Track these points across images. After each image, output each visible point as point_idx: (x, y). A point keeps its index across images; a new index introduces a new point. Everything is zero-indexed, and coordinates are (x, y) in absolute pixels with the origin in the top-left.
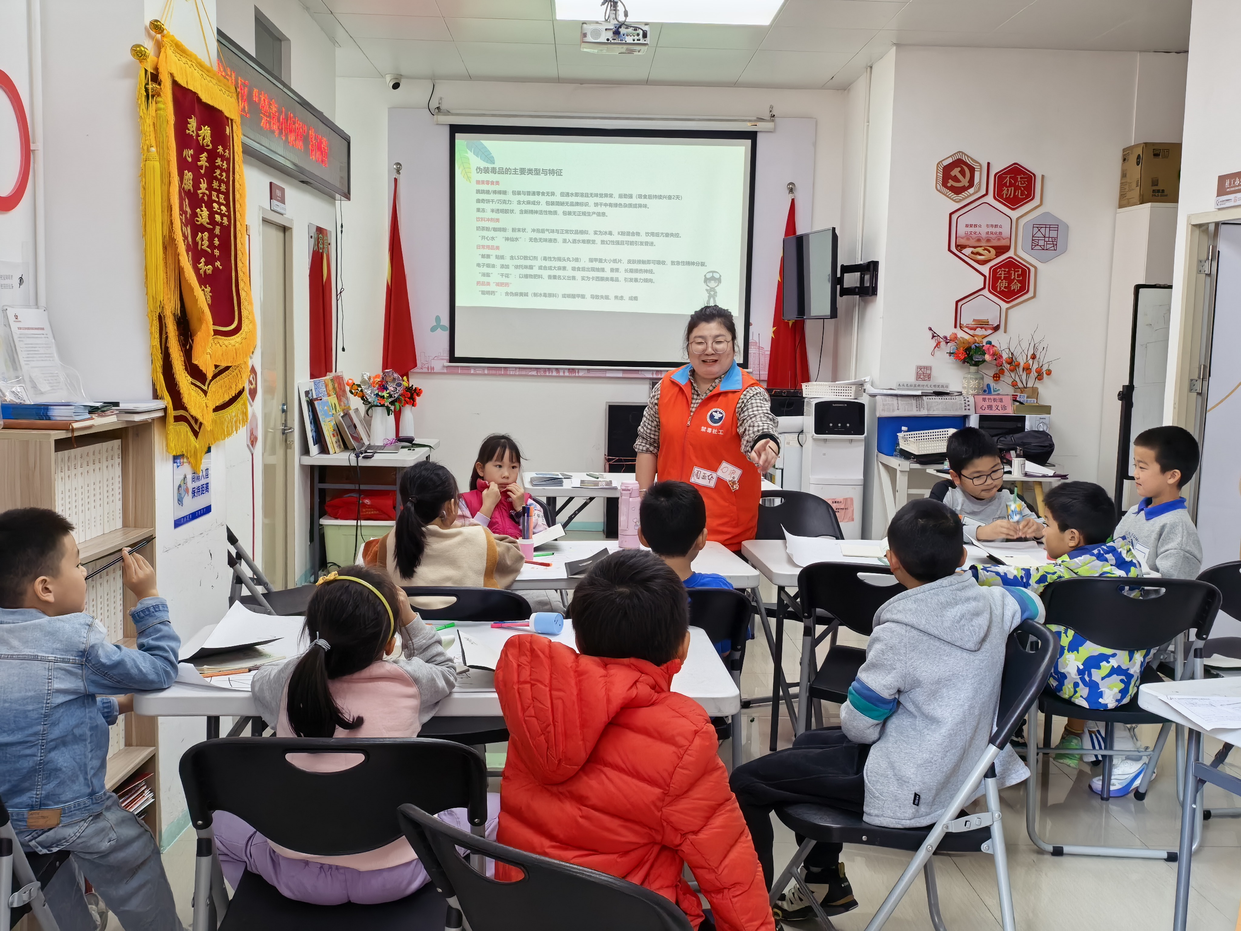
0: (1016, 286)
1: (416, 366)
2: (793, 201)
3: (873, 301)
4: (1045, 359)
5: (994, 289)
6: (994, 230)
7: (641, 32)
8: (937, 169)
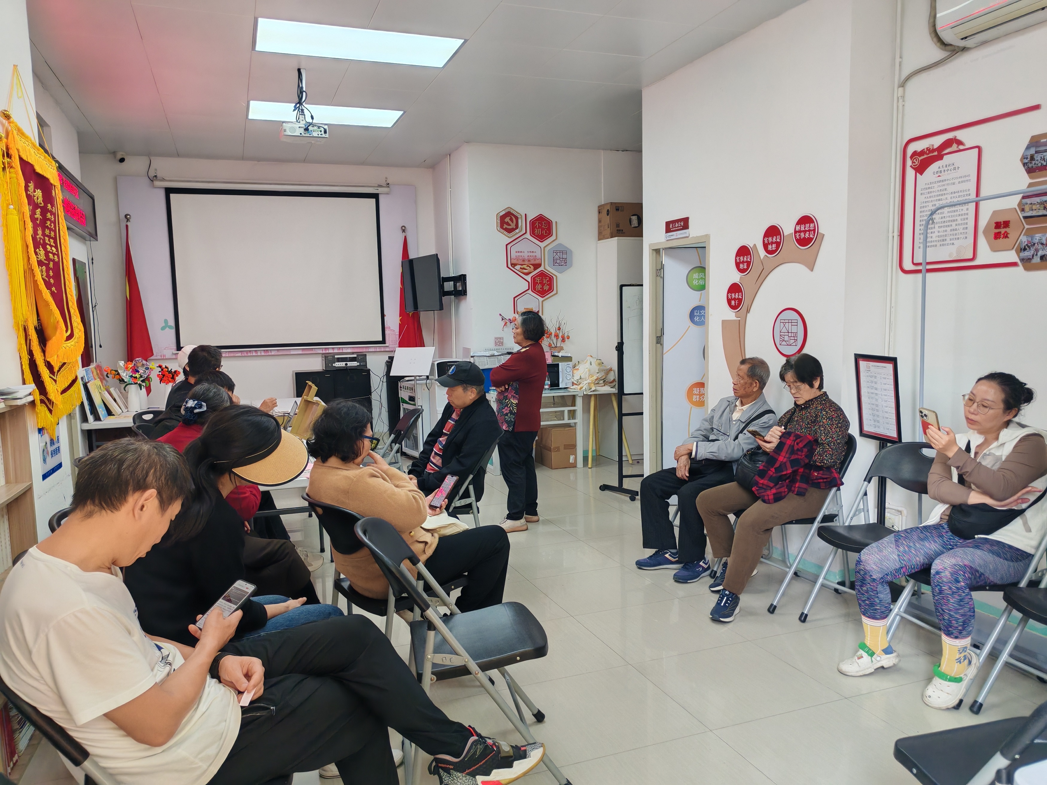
0: (546, 288)
1: (153, 355)
2: (405, 237)
3: (466, 299)
4: (566, 329)
5: (534, 290)
6: (532, 254)
7: (323, 130)
8: (497, 218)
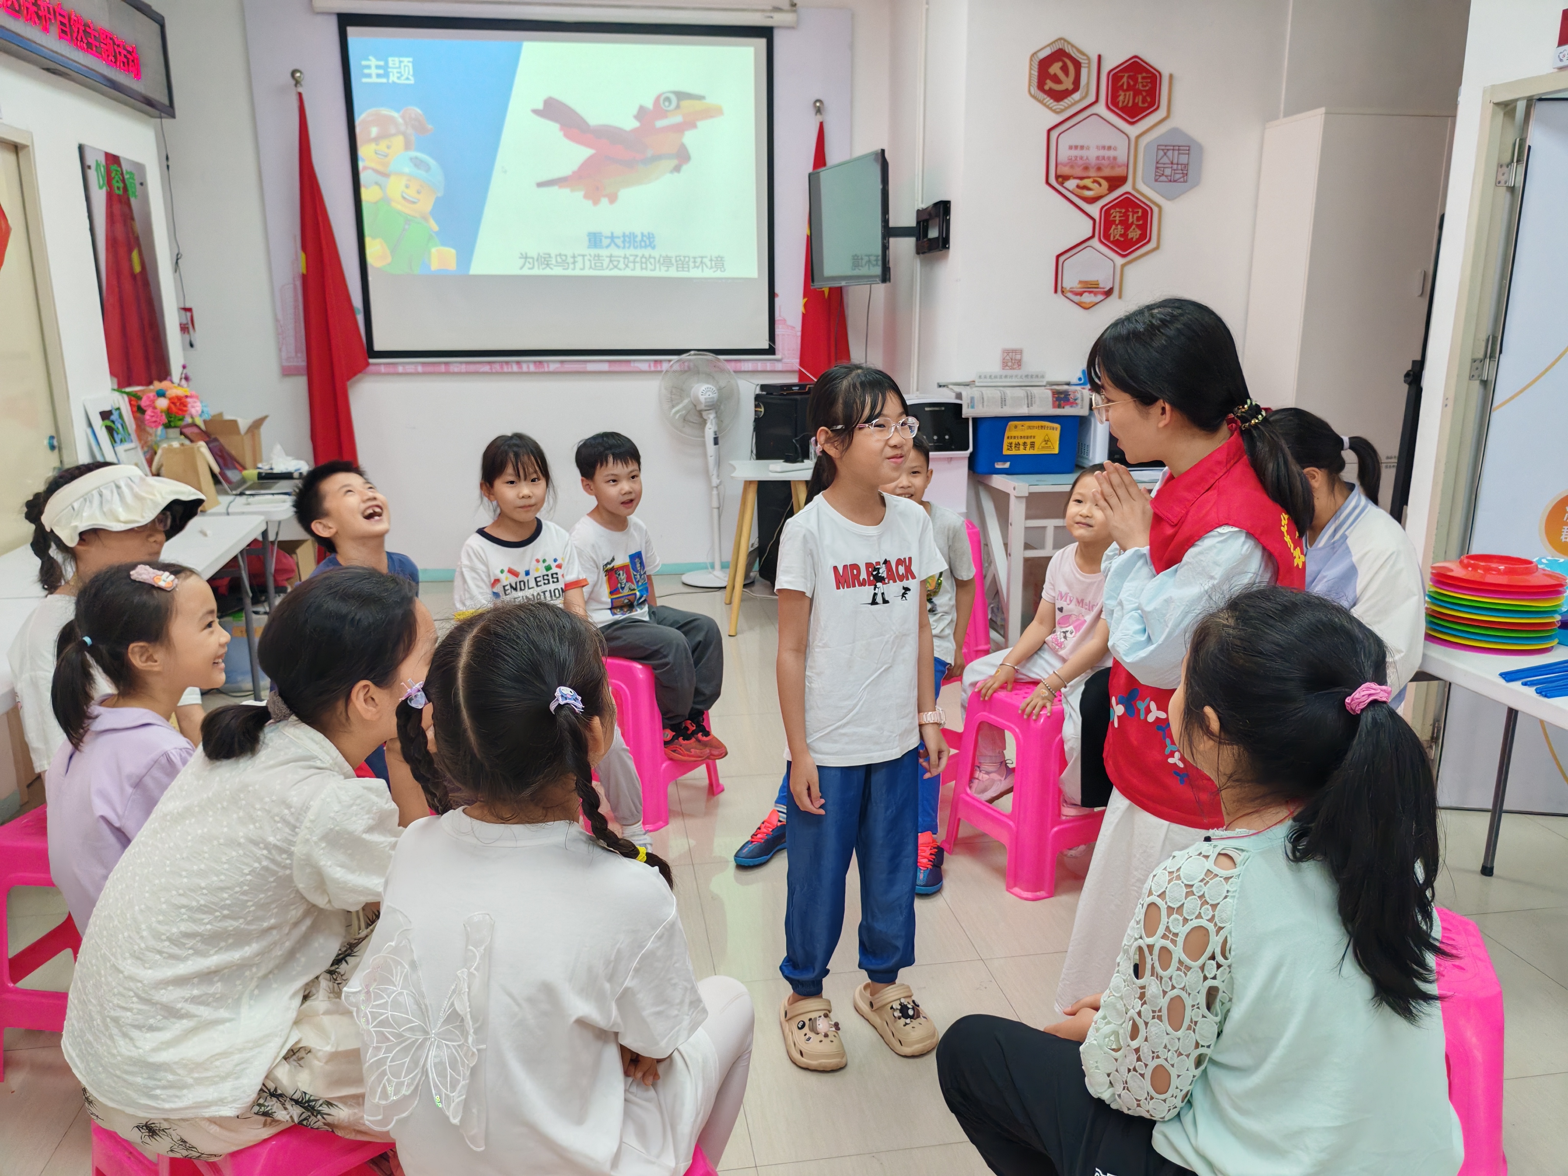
0: (1134, 234)
2: (821, 125)
3: (944, 258)
5: (1106, 238)
6: (1107, 153)
8: (1031, 64)
